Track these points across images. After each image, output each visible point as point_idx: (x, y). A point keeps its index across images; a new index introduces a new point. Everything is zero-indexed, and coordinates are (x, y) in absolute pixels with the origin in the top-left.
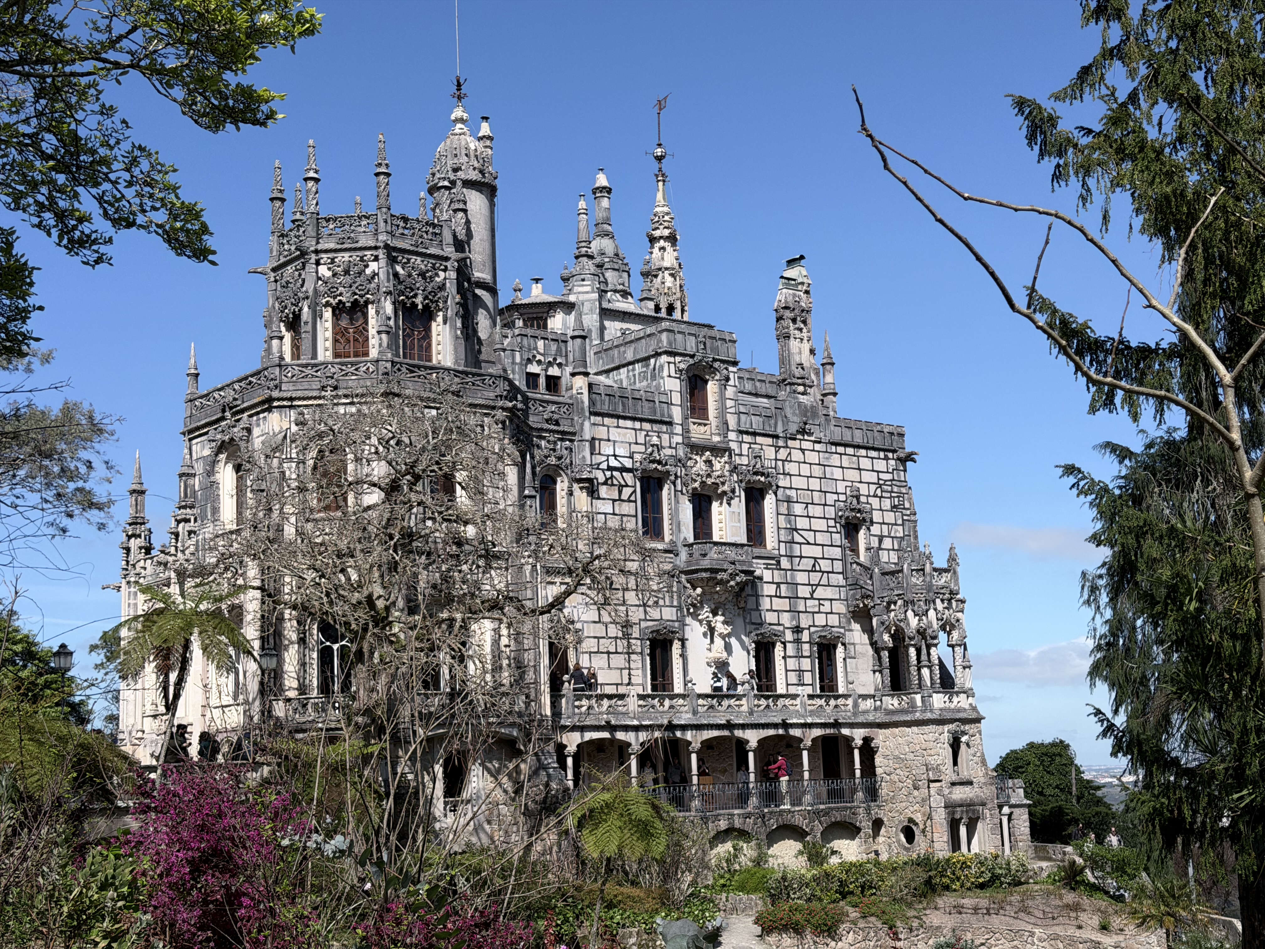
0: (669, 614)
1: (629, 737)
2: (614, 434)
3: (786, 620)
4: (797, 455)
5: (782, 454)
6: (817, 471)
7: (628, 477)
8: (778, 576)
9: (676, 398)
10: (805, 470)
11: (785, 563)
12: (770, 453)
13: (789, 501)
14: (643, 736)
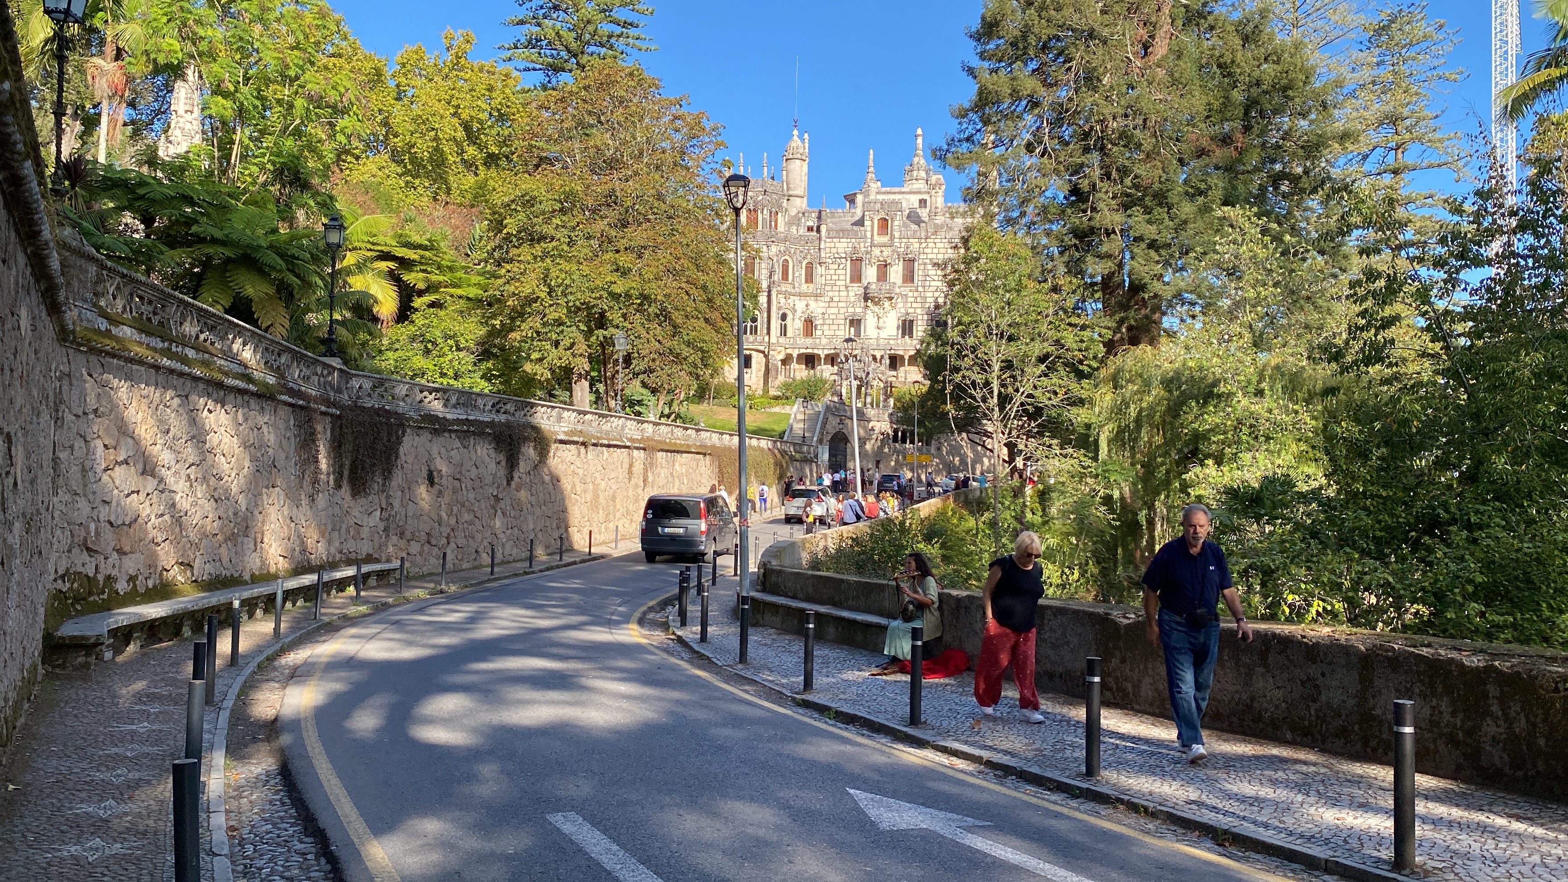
0: (858, 310)
1: (820, 352)
2: (837, 245)
3: (919, 311)
4: (930, 245)
5: (924, 245)
6: (942, 251)
7: (843, 260)
8: (916, 294)
9: (869, 229)
10: (936, 251)
11: (920, 289)
12: (917, 245)
13: (925, 264)
14: (826, 352)
